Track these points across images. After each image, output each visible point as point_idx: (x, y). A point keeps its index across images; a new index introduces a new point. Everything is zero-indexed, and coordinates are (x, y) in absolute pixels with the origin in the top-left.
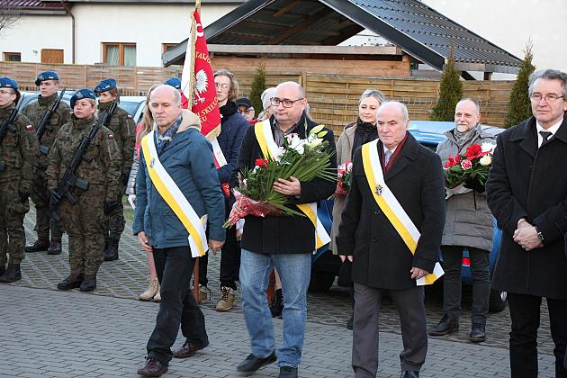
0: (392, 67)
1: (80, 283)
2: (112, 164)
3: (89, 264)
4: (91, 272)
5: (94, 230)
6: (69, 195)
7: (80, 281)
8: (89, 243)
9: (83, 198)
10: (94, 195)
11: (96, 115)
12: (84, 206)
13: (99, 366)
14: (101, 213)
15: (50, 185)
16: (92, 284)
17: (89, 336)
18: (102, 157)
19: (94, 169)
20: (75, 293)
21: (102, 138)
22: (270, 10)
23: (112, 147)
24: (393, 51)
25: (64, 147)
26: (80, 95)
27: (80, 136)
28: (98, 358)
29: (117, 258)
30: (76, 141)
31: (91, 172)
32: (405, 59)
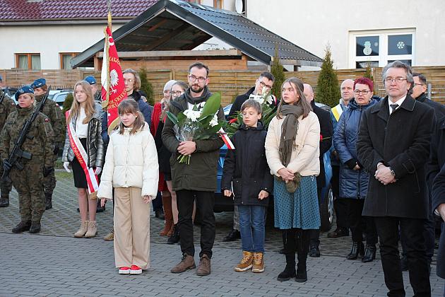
0: (235, 64)
1: (29, 227)
2: (48, 140)
3: (35, 213)
4: (37, 219)
5: (37, 188)
6: (17, 164)
7: (29, 226)
8: (34, 198)
9: (28, 165)
10: (35, 163)
11: (35, 104)
12: (29, 171)
13: (57, 289)
14: (41, 176)
15: (3, 157)
16: (37, 228)
17: (44, 266)
18: (41, 135)
19: (35, 143)
20: (26, 235)
21: (40, 121)
22: (146, 27)
23: (47, 128)
24: (235, 53)
25: (12, 128)
26: (22, 91)
27: (24, 120)
28: (55, 282)
29: (51, 207)
30: (20, 124)
31: (33, 147)
32: (243, 58)
